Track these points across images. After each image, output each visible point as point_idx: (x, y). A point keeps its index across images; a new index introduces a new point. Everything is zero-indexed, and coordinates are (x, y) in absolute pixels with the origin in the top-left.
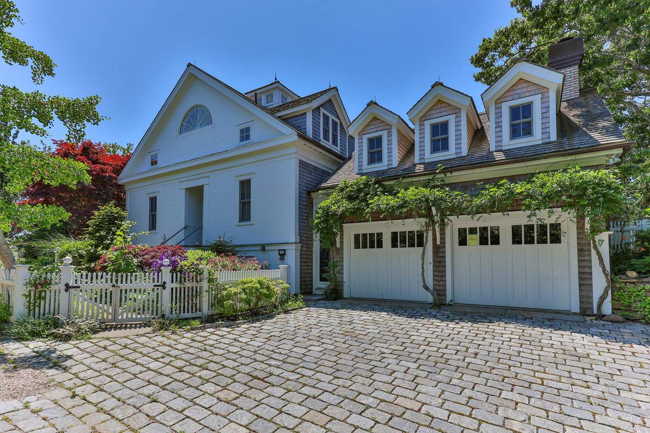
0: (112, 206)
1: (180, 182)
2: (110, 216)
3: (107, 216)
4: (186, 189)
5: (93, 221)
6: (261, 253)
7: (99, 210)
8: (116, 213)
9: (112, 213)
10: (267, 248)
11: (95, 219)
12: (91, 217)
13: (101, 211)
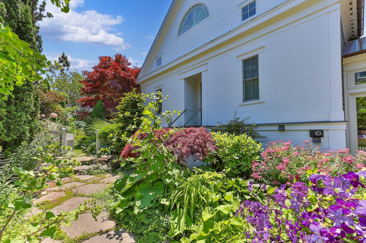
0: (134, 93)
1: (180, 74)
2: (133, 101)
3: (131, 101)
4: (185, 79)
5: (120, 106)
6: (279, 133)
7: (124, 96)
8: (138, 99)
9: (134, 98)
10: (287, 128)
11: (121, 104)
12: (119, 103)
13: (126, 97)
